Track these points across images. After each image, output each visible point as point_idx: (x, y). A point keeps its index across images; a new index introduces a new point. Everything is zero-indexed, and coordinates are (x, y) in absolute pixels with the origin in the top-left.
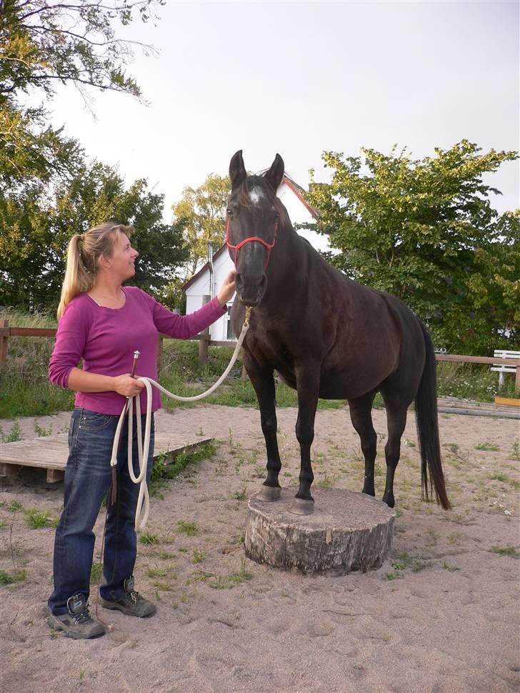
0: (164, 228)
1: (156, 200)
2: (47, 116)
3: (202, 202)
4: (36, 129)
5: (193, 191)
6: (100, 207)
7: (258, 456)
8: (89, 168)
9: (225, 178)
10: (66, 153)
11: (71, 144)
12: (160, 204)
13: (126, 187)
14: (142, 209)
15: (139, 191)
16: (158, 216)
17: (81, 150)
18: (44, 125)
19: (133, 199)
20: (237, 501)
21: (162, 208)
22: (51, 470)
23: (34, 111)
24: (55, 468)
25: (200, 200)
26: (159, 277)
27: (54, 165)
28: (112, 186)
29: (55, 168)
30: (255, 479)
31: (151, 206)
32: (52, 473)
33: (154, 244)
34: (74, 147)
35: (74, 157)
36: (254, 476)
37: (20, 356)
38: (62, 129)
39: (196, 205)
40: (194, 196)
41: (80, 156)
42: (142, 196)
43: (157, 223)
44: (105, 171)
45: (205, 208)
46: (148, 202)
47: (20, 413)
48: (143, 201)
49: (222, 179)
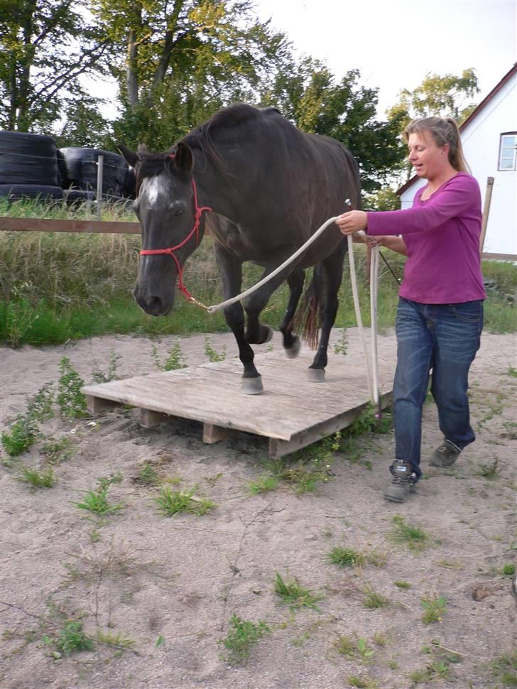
0: (379, 125)
1: (369, 95)
2: (255, 9)
3: (419, 105)
4: (242, 24)
5: (409, 93)
6: (308, 103)
7: (503, 401)
8: (298, 63)
9: (445, 77)
10: (273, 47)
11: (279, 38)
12: (374, 99)
13: (337, 81)
14: (355, 103)
15: (351, 84)
16: (372, 112)
17: (289, 43)
18: (251, 20)
19: (345, 93)
20: (484, 481)
21: (376, 102)
22: (209, 425)
23: (241, 6)
24: (215, 422)
25: (416, 102)
26: (371, 181)
27: (261, 62)
28: (321, 80)
29: (262, 65)
30: (505, 441)
31: (365, 101)
32: (211, 430)
33: (367, 143)
34: (282, 40)
35: (282, 52)
36: (504, 436)
37: (204, 260)
38: (269, 21)
39: (412, 107)
40: (410, 99)
41: (288, 50)
42: (354, 90)
43: (372, 121)
44: (316, 64)
45: (421, 111)
46: (361, 97)
47: (197, 328)
48: (355, 95)
49: (441, 78)
